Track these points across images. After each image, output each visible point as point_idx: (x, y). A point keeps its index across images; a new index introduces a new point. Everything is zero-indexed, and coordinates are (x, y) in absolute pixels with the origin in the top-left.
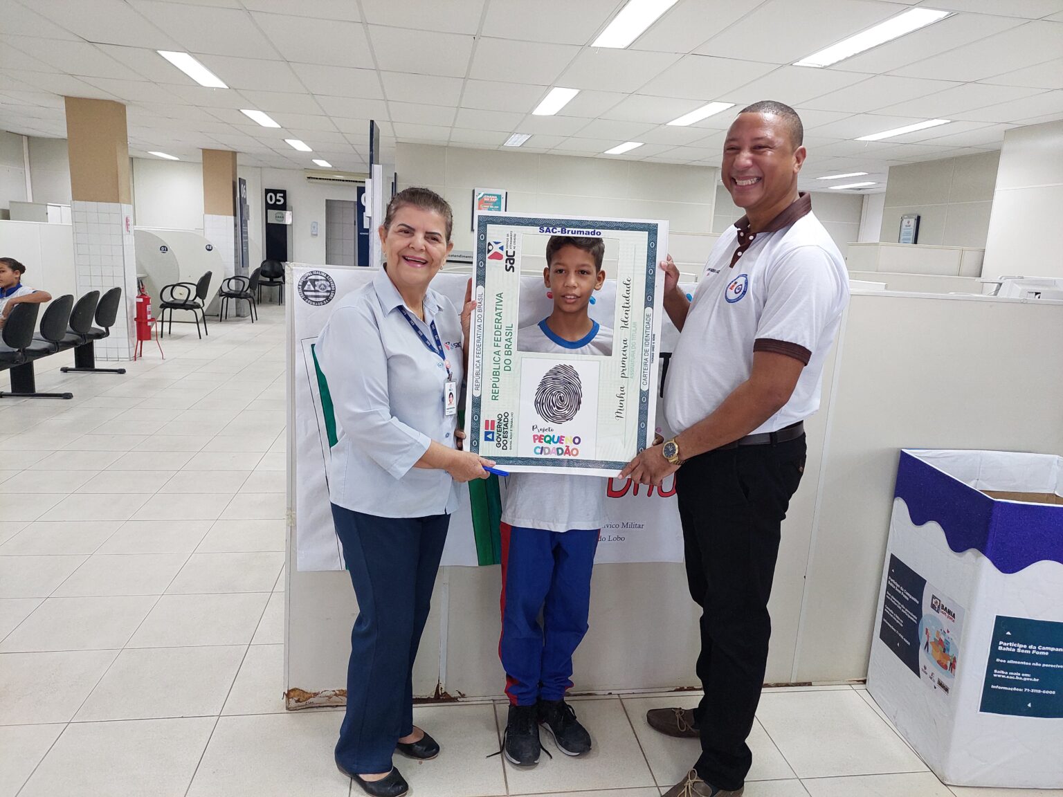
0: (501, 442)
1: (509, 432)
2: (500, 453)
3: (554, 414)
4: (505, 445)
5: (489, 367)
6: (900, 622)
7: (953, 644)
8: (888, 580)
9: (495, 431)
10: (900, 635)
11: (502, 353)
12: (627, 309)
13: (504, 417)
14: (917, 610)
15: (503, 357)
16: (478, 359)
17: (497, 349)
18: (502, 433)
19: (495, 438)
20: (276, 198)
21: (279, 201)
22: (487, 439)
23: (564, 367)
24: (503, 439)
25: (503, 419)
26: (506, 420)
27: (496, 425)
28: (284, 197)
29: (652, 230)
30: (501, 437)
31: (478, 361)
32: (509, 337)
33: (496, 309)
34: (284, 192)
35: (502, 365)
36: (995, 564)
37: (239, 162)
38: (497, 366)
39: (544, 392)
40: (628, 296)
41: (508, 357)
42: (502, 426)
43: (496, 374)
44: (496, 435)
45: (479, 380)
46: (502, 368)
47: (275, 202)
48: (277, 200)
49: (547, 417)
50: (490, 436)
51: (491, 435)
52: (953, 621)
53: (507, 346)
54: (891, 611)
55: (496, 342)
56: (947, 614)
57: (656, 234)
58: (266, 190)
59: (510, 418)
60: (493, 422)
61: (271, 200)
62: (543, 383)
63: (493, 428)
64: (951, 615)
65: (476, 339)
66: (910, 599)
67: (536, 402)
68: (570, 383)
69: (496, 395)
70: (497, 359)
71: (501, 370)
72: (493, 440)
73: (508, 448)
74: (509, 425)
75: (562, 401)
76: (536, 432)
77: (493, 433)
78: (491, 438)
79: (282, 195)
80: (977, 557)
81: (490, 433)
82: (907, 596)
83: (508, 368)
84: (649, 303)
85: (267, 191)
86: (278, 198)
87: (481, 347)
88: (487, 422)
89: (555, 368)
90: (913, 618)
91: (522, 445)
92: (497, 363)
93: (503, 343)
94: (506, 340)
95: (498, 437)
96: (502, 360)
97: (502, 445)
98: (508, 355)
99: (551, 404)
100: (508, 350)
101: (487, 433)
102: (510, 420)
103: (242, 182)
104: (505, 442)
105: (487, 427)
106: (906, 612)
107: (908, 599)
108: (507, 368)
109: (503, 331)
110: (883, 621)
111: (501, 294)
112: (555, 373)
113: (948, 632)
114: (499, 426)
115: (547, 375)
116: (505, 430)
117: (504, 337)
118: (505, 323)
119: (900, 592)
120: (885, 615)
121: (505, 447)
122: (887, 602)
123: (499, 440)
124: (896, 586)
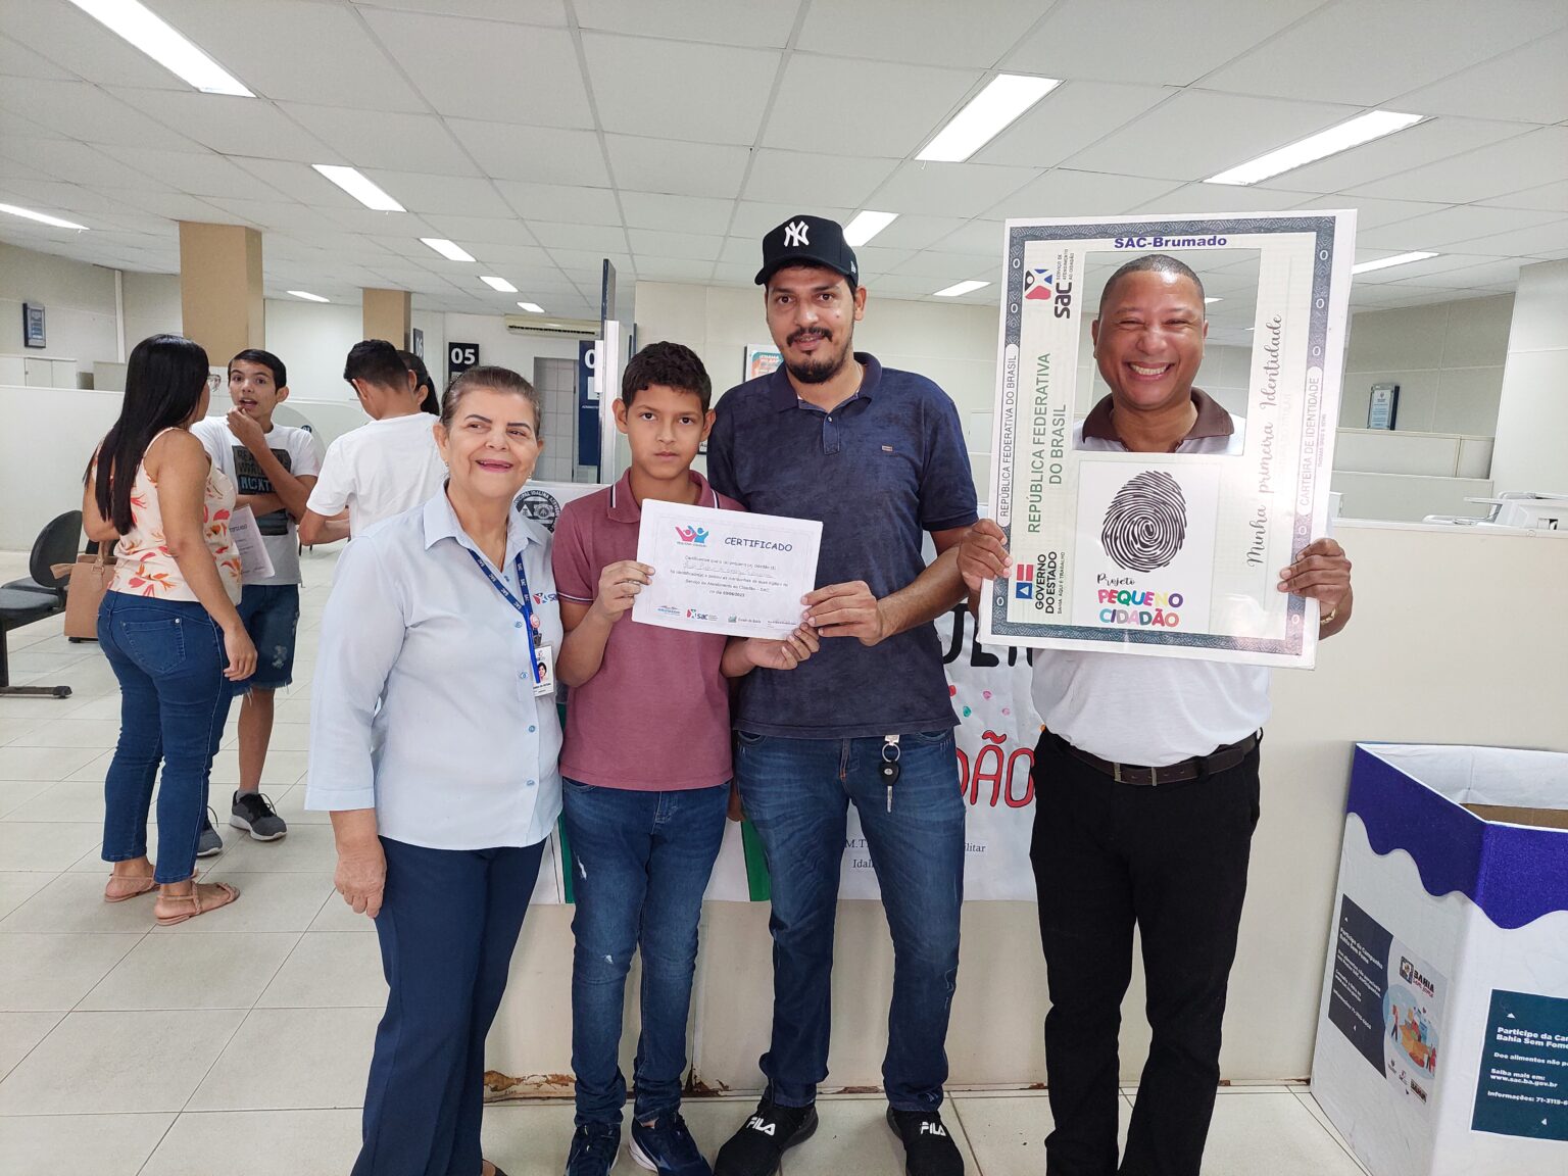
0: (1044, 601)
1: (1057, 582)
2: (1042, 618)
3: (1135, 555)
4: (1050, 605)
5: (1024, 478)
6: (1357, 996)
7: (1433, 1030)
8: (1340, 932)
9: (1034, 583)
10: (1357, 1014)
11: (1046, 455)
12: (1274, 372)
13: (1048, 560)
14: (1380, 977)
15: (1048, 461)
16: (1007, 465)
17: (1039, 448)
18: (1044, 586)
19: (1034, 593)
20: (464, 354)
21: (469, 359)
22: (1019, 595)
23: (1155, 476)
24: (1047, 596)
25: (1046, 563)
26: (1052, 565)
27: (1035, 572)
28: (476, 354)
29: (1324, 230)
30: (1044, 592)
31: (1006, 469)
32: (1059, 427)
33: (1038, 382)
34: (476, 347)
35: (1047, 474)
36: (1488, 915)
37: (413, 304)
38: (1038, 476)
39: (1118, 518)
40: (1275, 348)
41: (1056, 461)
42: (1046, 575)
43: (1036, 489)
44: (1035, 590)
45: (1008, 500)
46: (1046, 479)
47: (463, 361)
48: (465, 359)
49: (1122, 561)
50: (1025, 591)
51: (1027, 588)
52: (1432, 996)
53: (1056, 444)
54: (1344, 978)
55: (1037, 437)
56: (1423, 986)
57: (1333, 236)
58: (450, 344)
59: (1058, 561)
60: (1030, 568)
61: (457, 358)
62: (1118, 503)
63: (1030, 577)
64: (1430, 988)
65: (1004, 432)
66: (1371, 962)
67: (1104, 536)
68: (1164, 503)
69: (1035, 524)
70: (1039, 465)
71: (1045, 483)
72: (1029, 597)
73: (1056, 610)
74: (1057, 574)
75: (1150, 534)
76: (1103, 585)
77: (1030, 586)
78: (1027, 594)
79: (472, 351)
80: (1464, 903)
81: (1025, 585)
82: (1367, 957)
83: (1056, 477)
84: (1316, 356)
85: (452, 346)
86: (467, 355)
87: (1012, 446)
88: (1020, 567)
89: (1139, 478)
90: (1375, 989)
91: (1081, 605)
92: (1037, 470)
93: (1048, 438)
94: (1054, 432)
95: (1038, 593)
96: (1047, 466)
97: (1046, 605)
98: (1056, 456)
99: (1131, 538)
100: (1057, 449)
101: (1020, 586)
102: (1059, 565)
103: (418, 334)
104: (1050, 601)
105: (1020, 576)
106: (1365, 980)
107: (1367, 961)
108: (1054, 479)
109: (1049, 417)
110: (1333, 993)
111: (1046, 356)
112: (1138, 485)
113: (1425, 1011)
114: (1040, 575)
115: (1125, 489)
116: (1051, 581)
117: (1050, 428)
118: (1052, 404)
119: (1356, 951)
120: (1336, 984)
121: (1050, 610)
122: (1339, 965)
123: (1040, 597)
124: (1350, 942)
